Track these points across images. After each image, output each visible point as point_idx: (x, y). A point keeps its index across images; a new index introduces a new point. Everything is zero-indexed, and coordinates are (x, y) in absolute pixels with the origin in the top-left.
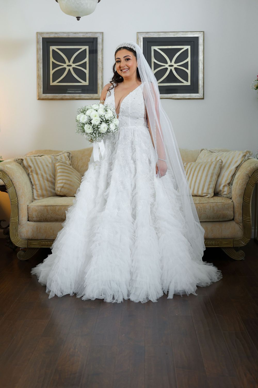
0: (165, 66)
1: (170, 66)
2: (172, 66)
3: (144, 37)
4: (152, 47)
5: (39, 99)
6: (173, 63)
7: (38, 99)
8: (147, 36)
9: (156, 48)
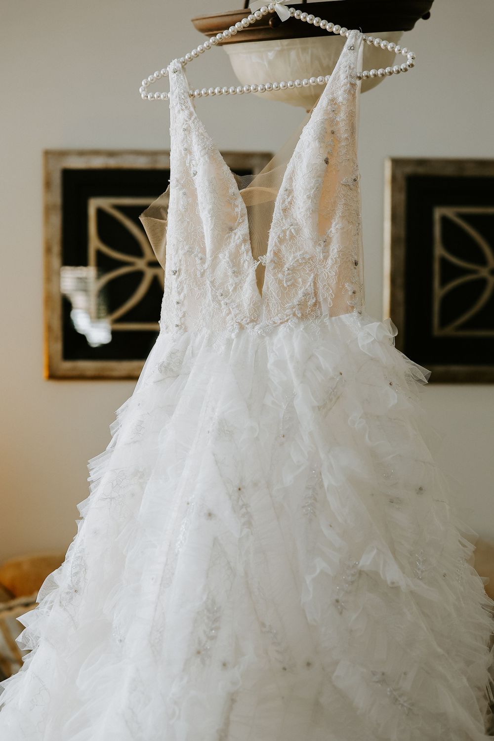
0: (477, 272)
3: (411, 174)
4: (436, 209)
5: (51, 377)
8: (421, 170)
9: (450, 212)
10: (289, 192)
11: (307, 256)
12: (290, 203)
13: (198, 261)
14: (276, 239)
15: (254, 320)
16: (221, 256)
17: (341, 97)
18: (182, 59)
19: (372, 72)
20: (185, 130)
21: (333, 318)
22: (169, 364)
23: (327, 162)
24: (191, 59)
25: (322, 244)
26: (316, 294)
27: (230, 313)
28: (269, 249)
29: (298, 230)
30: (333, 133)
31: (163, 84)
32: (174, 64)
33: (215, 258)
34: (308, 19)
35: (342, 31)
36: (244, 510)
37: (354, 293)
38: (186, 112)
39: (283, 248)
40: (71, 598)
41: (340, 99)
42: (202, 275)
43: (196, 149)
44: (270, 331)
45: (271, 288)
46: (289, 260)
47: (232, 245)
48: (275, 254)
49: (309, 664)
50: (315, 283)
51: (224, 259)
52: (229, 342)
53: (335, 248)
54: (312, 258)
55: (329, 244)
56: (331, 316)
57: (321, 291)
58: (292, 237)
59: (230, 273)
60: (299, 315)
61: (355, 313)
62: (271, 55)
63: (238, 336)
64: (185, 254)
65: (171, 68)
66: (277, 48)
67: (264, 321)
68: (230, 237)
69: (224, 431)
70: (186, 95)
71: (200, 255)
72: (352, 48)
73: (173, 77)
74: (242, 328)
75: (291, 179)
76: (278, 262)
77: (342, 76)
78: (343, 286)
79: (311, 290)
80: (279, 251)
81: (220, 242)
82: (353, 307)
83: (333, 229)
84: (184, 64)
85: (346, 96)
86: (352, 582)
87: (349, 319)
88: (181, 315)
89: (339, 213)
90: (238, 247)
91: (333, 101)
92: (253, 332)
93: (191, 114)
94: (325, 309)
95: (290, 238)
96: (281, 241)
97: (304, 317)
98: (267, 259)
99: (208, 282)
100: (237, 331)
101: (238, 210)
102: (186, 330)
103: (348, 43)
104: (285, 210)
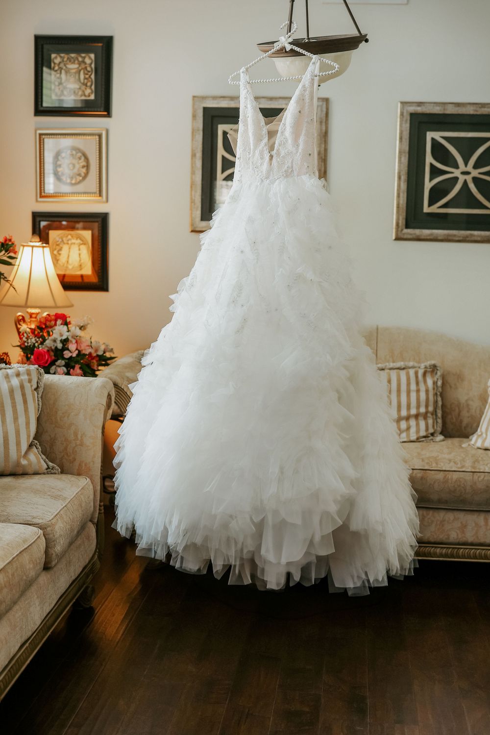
0: (452, 173)
1: (463, 173)
2: (468, 173)
3: (413, 112)
4: (428, 133)
5: (192, 231)
6: (470, 168)
7: (190, 230)
8: (419, 109)
9: (437, 135)
10: (284, 125)
11: (290, 152)
12: (284, 129)
13: (248, 154)
14: (278, 145)
15: (267, 178)
16: (256, 151)
17: (307, 84)
18: (246, 67)
19: (324, 73)
20: (245, 98)
21: (299, 177)
22: (234, 196)
23: (300, 112)
24: (250, 67)
25: (296, 146)
26: (292, 167)
27: (258, 175)
28: (275, 148)
29: (287, 141)
30: (303, 100)
31: (237, 78)
32: (243, 69)
33: (254, 152)
34: (298, 50)
35: (311, 55)
36: (256, 251)
37: (308, 167)
38: (246, 90)
39: (280, 148)
40: (190, 288)
41: (307, 86)
42: (249, 159)
43: (249, 106)
44: (272, 182)
45: (275, 165)
46: (283, 153)
47: (260, 148)
48: (277, 150)
49: (276, 310)
50: (292, 163)
51: (257, 152)
52: (257, 186)
53: (301, 147)
54: (291, 152)
55: (299, 146)
56: (298, 176)
57: (294, 166)
58: (284, 144)
59: (259, 158)
60: (285, 176)
61: (308, 175)
62: (288, 63)
63: (261, 184)
64: (242, 151)
65: (241, 71)
66: (290, 60)
67: (271, 178)
68: (260, 144)
69: (251, 220)
70: (246, 82)
71: (248, 151)
72: (314, 63)
73: (242, 75)
74: (262, 181)
75: (285, 119)
76: (278, 154)
77: (309, 76)
78: (303, 164)
79: (290, 165)
80: (279, 149)
81: (256, 145)
82: (307, 173)
83: (301, 141)
84: (247, 70)
85: (309, 84)
86: (296, 280)
87: (305, 178)
88: (240, 176)
89: (304, 132)
90: (263, 148)
91: (304, 86)
92: (267, 182)
93: (248, 91)
94: (295, 173)
95: (283, 144)
96: (280, 145)
97: (287, 176)
98: (274, 153)
99: (251, 163)
100: (260, 182)
101: (264, 132)
102: (241, 182)
103: (313, 60)
104: (282, 132)
